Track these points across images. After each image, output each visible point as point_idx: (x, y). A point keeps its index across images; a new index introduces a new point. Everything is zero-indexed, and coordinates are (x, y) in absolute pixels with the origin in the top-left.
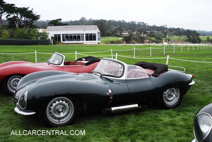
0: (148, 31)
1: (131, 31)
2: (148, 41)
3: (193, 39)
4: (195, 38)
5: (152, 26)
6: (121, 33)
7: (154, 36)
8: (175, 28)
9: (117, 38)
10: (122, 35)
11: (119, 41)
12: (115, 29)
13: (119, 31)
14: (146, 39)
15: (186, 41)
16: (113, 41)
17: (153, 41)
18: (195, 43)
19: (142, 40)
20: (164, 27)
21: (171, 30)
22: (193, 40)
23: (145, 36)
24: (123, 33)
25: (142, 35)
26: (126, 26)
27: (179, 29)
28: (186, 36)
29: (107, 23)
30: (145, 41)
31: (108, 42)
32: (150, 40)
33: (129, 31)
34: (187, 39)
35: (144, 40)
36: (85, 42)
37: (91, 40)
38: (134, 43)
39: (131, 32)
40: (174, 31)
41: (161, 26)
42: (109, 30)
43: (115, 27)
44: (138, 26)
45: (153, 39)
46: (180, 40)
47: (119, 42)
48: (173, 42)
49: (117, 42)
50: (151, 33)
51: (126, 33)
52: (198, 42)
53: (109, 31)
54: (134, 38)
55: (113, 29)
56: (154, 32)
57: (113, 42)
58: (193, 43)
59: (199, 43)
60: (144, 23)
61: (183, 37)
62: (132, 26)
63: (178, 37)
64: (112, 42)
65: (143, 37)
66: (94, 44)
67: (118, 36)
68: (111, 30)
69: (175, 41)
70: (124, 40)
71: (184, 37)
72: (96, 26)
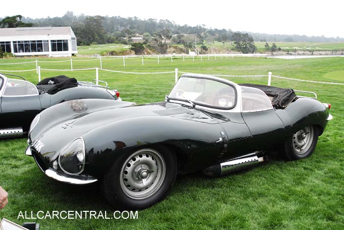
0: (175, 34)
1: (148, 33)
2: (172, 49)
3: (244, 46)
4: (246, 45)
5: (183, 27)
6: (130, 37)
7: (183, 43)
8: (219, 29)
9: (123, 45)
10: (132, 40)
11: (125, 51)
12: (122, 32)
13: (128, 33)
14: (170, 47)
15: (233, 49)
16: (114, 51)
17: (182, 51)
18: (247, 53)
19: (163, 49)
20: (200, 27)
21: (212, 32)
22: (244, 48)
23: (168, 41)
24: (133, 38)
25: (163, 41)
26: (140, 26)
27: (224, 30)
28: (233, 42)
29: (108, 22)
30: (168, 50)
31: (105, 53)
32: (176, 48)
33: (145, 34)
34: (235, 46)
35: (167, 48)
36: (51, 53)
37: (60, 50)
38: (148, 53)
39: (147, 36)
40: (217, 34)
41: (196, 26)
42: (111, 32)
43: (122, 28)
44: (159, 27)
45: (181, 46)
46: (224, 48)
47: (123, 53)
48: (212, 51)
49: (120, 52)
50: (179, 37)
51: (138, 38)
52: (252, 50)
53: (111, 35)
54: (149, 46)
55: (119, 31)
56: (183, 36)
57: (114, 53)
58: (244, 53)
59: (253, 52)
60: (169, 22)
61: (228, 43)
62: (149, 27)
63: (221, 44)
64: (112, 53)
65: (165, 45)
66: (66, 56)
67: (125, 43)
68: (116, 34)
69: (215, 50)
70: (132, 49)
71: (230, 44)
72: (70, 27)
